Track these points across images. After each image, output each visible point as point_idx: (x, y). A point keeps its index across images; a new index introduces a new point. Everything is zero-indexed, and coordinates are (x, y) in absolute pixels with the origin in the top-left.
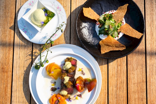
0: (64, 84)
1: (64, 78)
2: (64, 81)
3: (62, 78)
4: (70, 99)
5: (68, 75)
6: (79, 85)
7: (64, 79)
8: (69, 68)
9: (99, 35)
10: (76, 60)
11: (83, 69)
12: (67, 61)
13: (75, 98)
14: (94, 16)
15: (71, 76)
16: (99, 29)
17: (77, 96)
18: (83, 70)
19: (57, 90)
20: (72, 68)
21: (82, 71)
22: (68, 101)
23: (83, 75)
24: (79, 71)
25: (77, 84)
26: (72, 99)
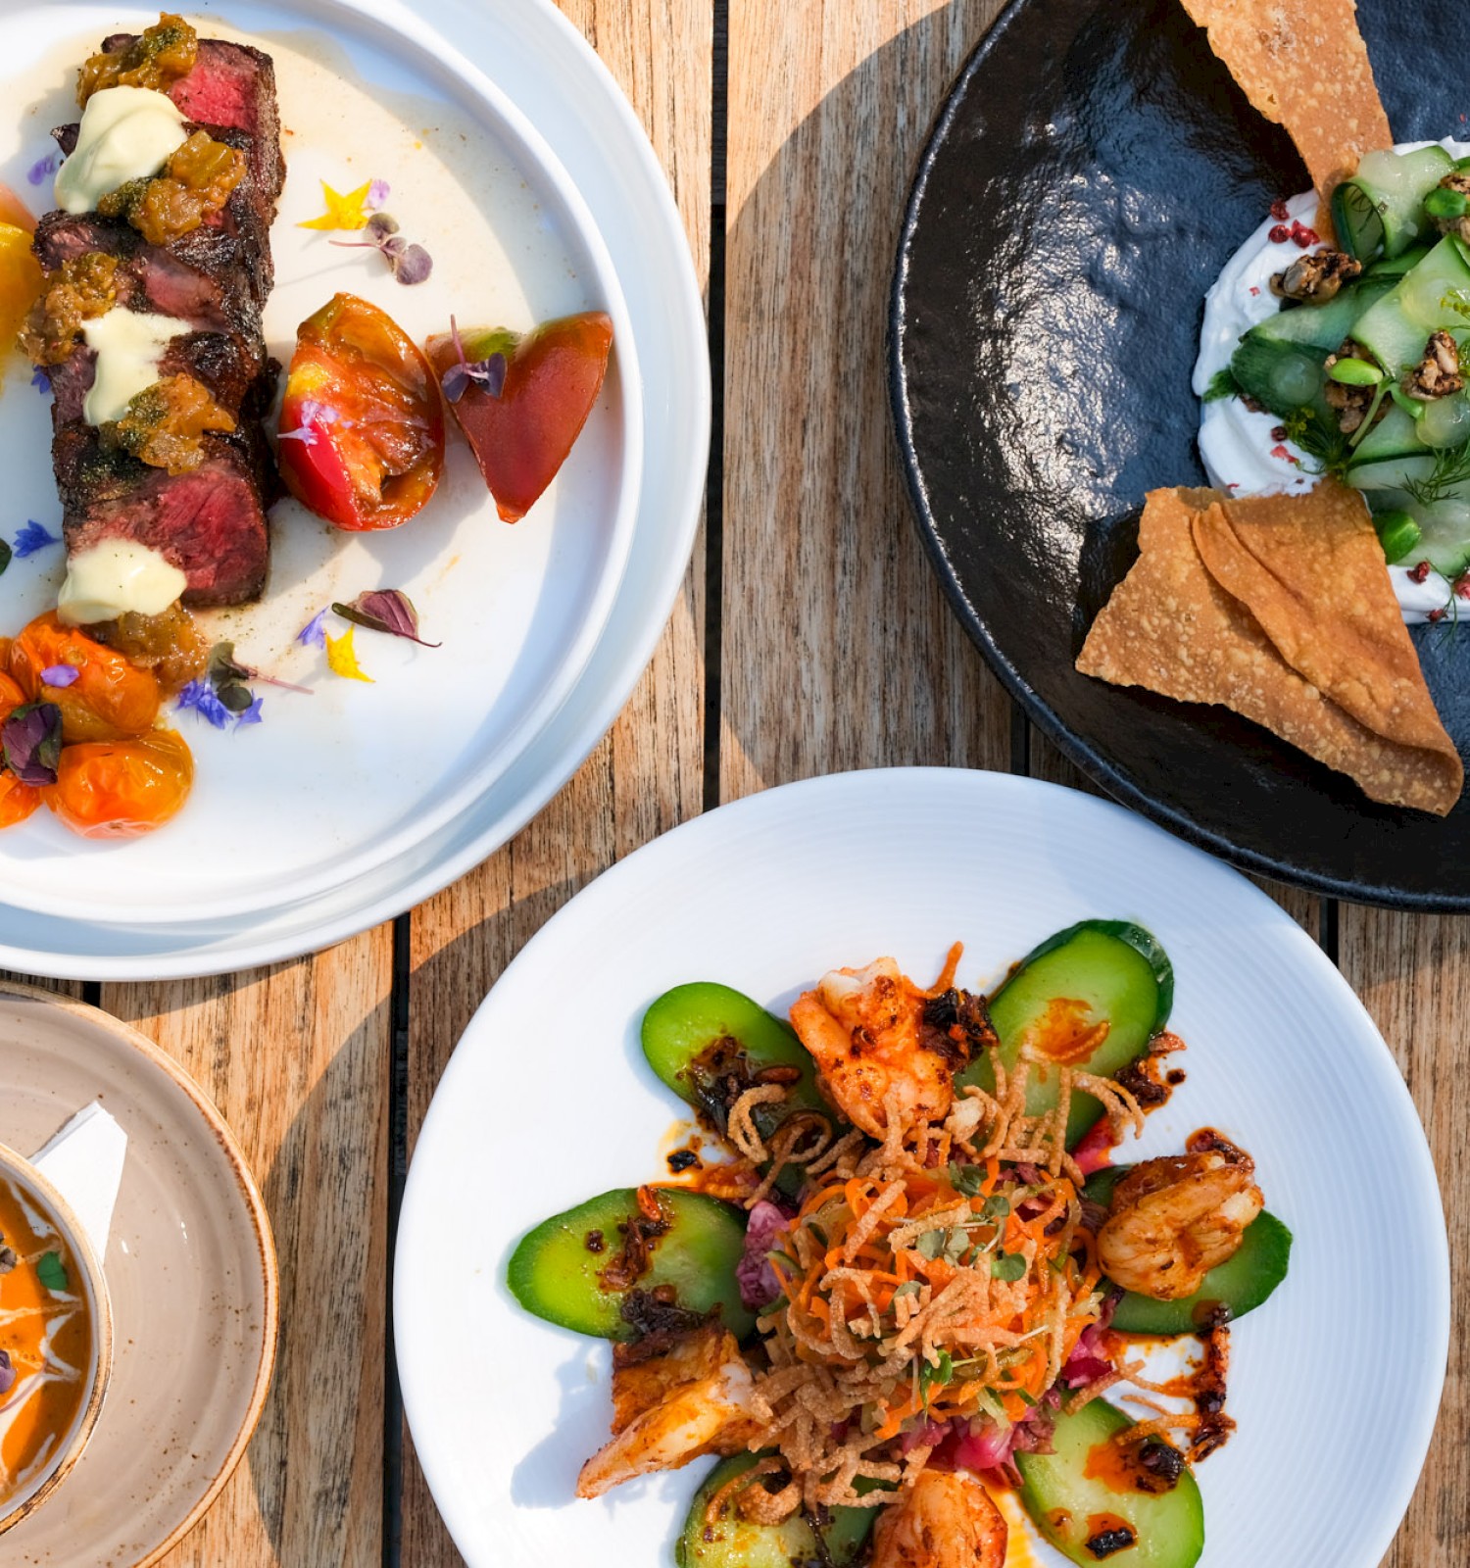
0: (94, 433)
1: (80, 337)
2: (90, 382)
3: (50, 339)
4: (243, 674)
5: (140, 283)
6: (330, 416)
7: (93, 358)
8: (145, 169)
9: (1212, 395)
10: (248, 51)
11: (382, 190)
12: (113, 83)
13: (311, 652)
14: (1310, 78)
15: (193, 287)
16: (1273, 303)
17: (337, 629)
18: (388, 209)
19: (16, 566)
20: (190, 161)
21: (381, 226)
22: (215, 718)
23: (406, 279)
24: (333, 221)
25: (309, 413)
26: (273, 682)
